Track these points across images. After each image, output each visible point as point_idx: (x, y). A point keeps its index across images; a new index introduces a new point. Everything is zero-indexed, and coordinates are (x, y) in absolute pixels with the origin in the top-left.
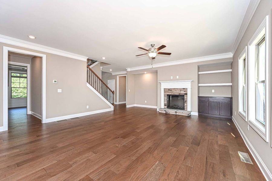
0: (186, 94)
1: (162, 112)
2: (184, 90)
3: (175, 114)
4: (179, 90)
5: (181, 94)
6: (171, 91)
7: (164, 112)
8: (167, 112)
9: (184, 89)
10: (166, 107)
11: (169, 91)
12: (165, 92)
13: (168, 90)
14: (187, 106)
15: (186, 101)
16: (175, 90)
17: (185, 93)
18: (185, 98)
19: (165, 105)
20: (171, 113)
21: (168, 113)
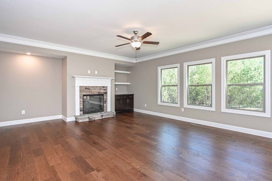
0: (106, 93)
1: (85, 121)
2: (104, 89)
3: (101, 118)
4: (99, 89)
5: (101, 93)
6: (89, 89)
7: (87, 120)
8: (91, 119)
9: (103, 87)
10: (82, 112)
11: (87, 90)
12: (81, 91)
13: (85, 89)
14: (107, 106)
15: (105, 101)
16: (94, 88)
17: (105, 91)
18: (105, 97)
19: (81, 110)
20: (96, 119)
21: (93, 119)
